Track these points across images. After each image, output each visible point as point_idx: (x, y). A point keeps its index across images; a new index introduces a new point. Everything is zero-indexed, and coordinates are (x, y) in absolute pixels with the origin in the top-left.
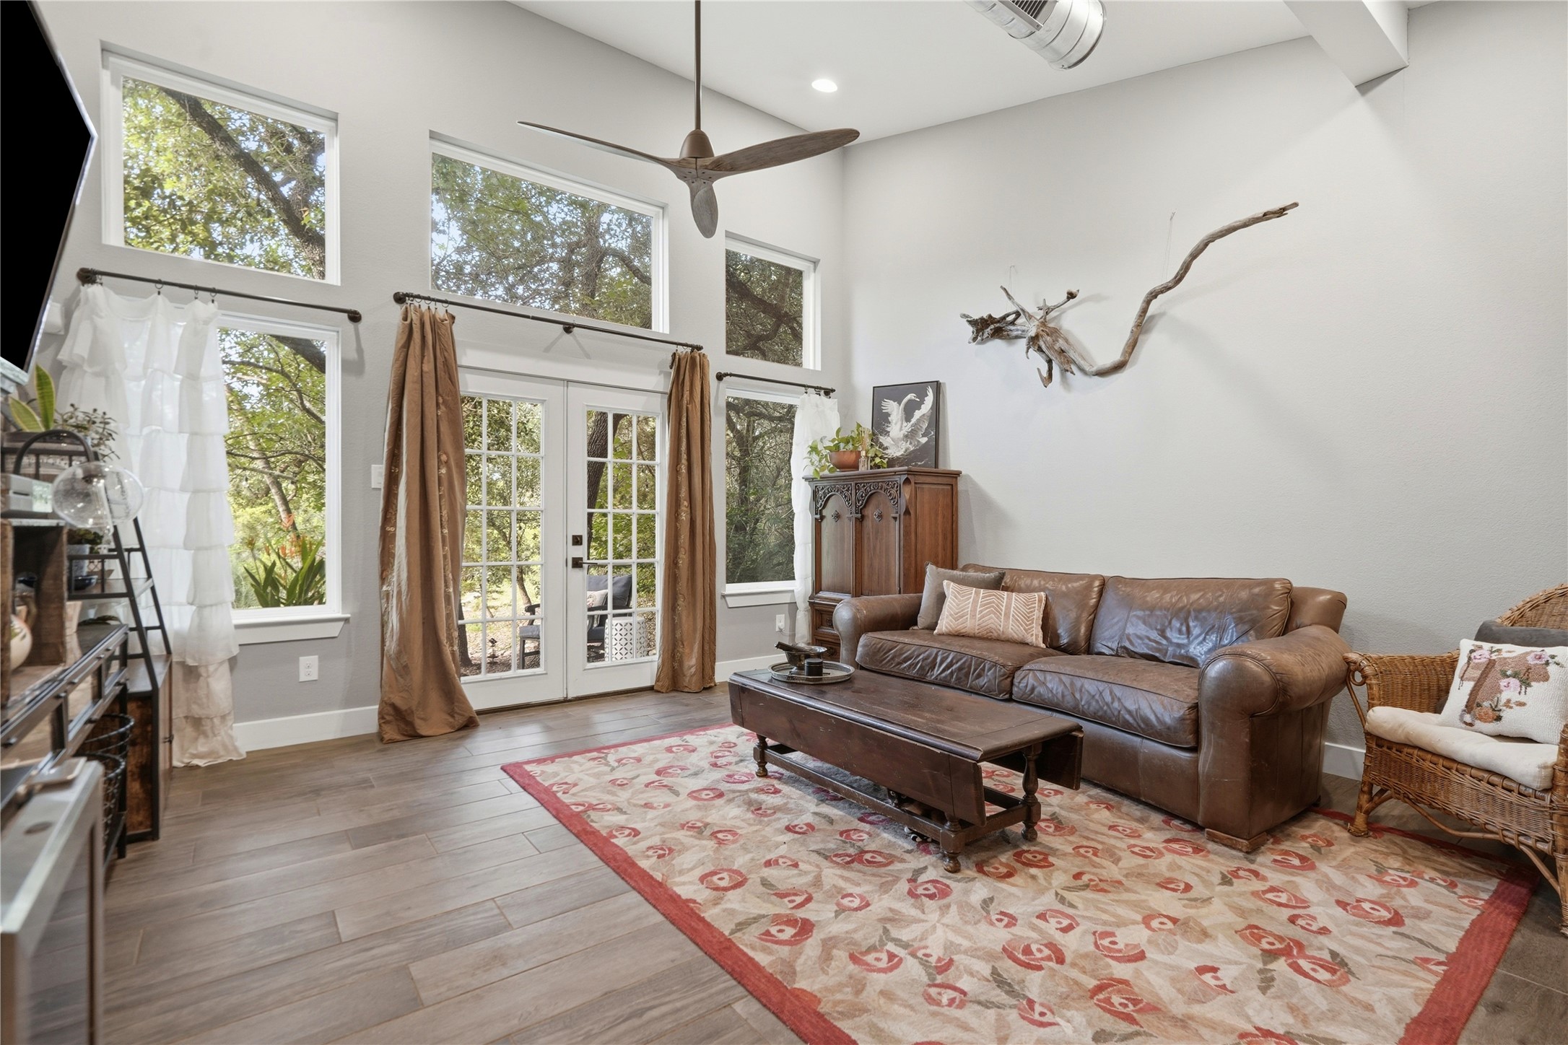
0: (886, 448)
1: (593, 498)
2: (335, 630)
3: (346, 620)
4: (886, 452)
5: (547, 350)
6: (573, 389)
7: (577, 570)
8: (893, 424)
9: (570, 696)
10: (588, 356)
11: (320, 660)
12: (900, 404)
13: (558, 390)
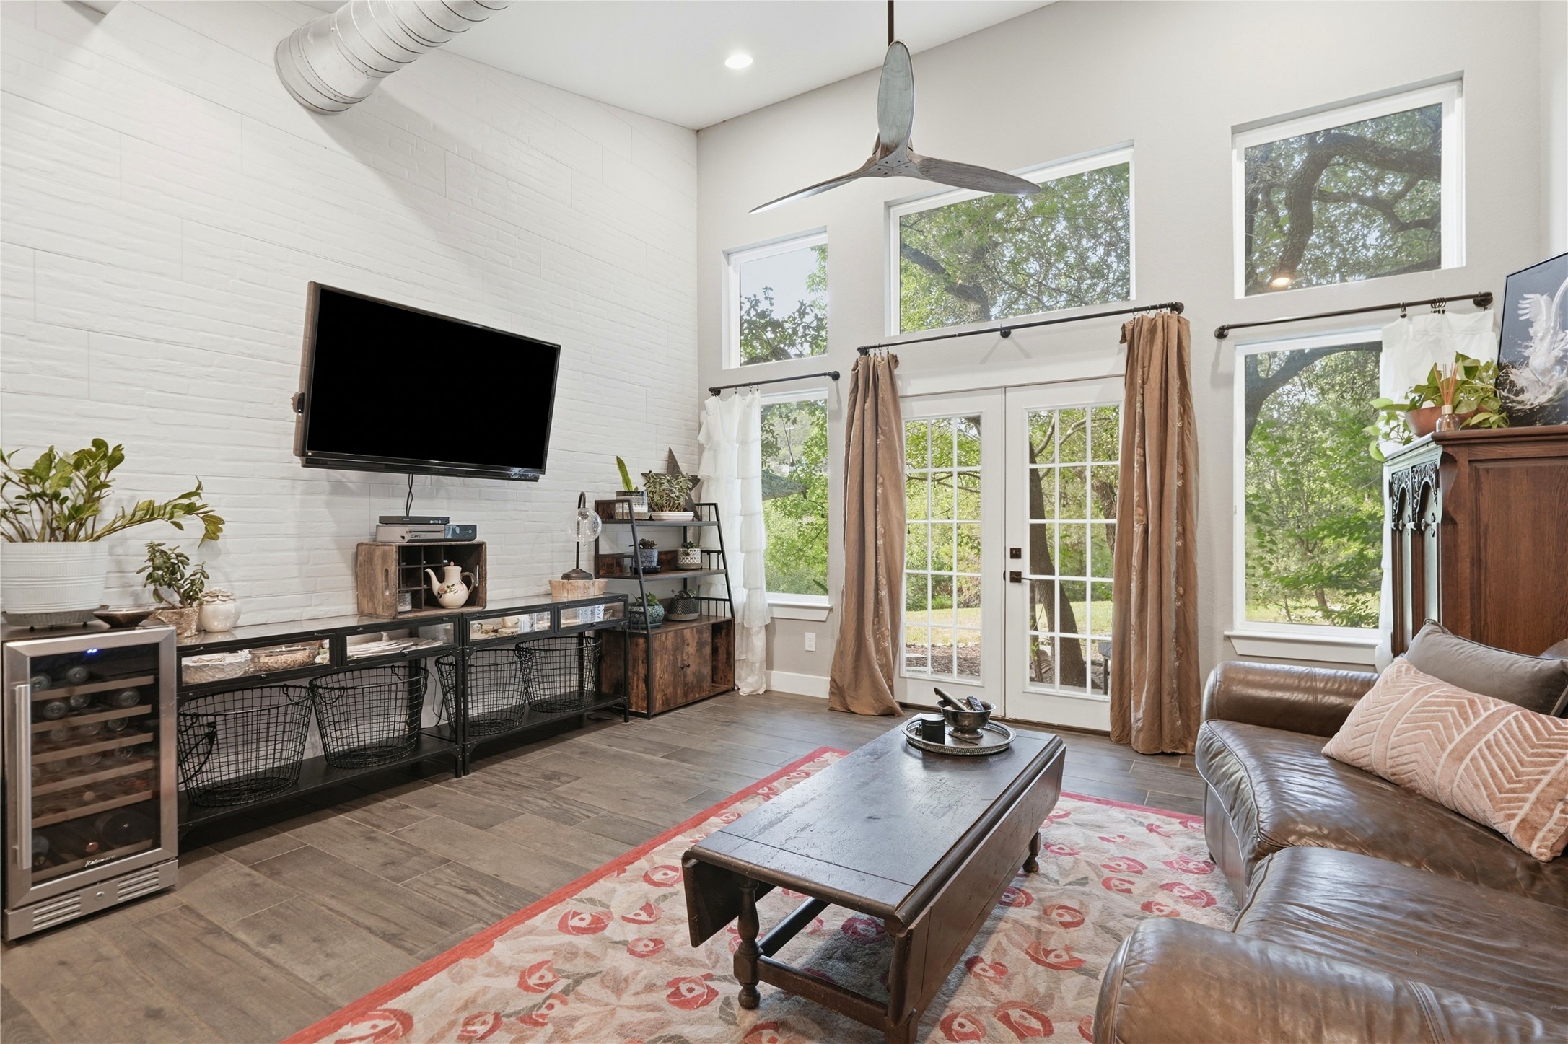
0: (1522, 391)
1: (1037, 508)
2: (822, 616)
3: (831, 610)
4: (1521, 397)
5: (984, 361)
6: (1011, 394)
7: (1016, 585)
8: (1536, 342)
9: (1007, 717)
10: (1027, 356)
11: (817, 636)
12: (1552, 297)
13: (997, 397)
